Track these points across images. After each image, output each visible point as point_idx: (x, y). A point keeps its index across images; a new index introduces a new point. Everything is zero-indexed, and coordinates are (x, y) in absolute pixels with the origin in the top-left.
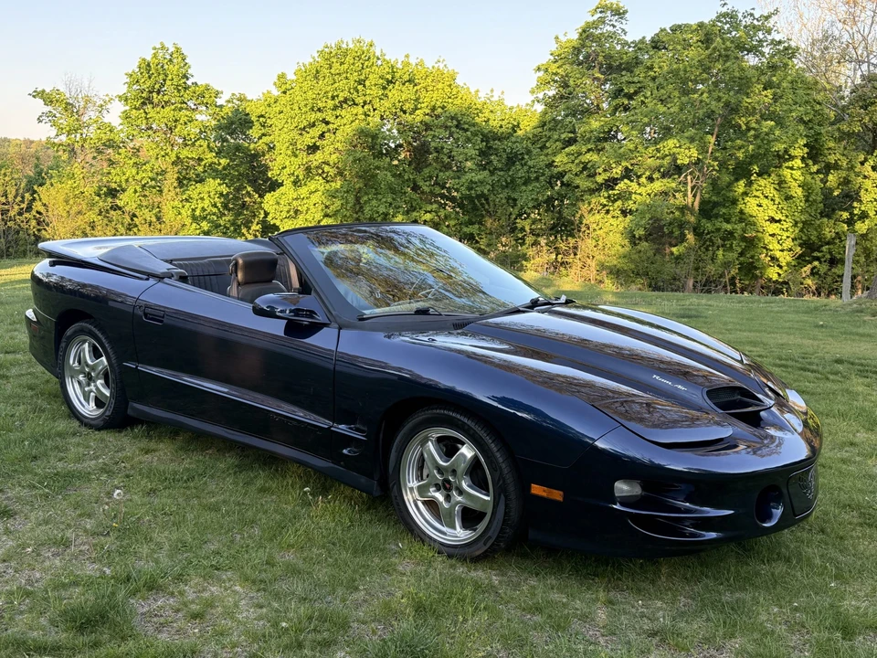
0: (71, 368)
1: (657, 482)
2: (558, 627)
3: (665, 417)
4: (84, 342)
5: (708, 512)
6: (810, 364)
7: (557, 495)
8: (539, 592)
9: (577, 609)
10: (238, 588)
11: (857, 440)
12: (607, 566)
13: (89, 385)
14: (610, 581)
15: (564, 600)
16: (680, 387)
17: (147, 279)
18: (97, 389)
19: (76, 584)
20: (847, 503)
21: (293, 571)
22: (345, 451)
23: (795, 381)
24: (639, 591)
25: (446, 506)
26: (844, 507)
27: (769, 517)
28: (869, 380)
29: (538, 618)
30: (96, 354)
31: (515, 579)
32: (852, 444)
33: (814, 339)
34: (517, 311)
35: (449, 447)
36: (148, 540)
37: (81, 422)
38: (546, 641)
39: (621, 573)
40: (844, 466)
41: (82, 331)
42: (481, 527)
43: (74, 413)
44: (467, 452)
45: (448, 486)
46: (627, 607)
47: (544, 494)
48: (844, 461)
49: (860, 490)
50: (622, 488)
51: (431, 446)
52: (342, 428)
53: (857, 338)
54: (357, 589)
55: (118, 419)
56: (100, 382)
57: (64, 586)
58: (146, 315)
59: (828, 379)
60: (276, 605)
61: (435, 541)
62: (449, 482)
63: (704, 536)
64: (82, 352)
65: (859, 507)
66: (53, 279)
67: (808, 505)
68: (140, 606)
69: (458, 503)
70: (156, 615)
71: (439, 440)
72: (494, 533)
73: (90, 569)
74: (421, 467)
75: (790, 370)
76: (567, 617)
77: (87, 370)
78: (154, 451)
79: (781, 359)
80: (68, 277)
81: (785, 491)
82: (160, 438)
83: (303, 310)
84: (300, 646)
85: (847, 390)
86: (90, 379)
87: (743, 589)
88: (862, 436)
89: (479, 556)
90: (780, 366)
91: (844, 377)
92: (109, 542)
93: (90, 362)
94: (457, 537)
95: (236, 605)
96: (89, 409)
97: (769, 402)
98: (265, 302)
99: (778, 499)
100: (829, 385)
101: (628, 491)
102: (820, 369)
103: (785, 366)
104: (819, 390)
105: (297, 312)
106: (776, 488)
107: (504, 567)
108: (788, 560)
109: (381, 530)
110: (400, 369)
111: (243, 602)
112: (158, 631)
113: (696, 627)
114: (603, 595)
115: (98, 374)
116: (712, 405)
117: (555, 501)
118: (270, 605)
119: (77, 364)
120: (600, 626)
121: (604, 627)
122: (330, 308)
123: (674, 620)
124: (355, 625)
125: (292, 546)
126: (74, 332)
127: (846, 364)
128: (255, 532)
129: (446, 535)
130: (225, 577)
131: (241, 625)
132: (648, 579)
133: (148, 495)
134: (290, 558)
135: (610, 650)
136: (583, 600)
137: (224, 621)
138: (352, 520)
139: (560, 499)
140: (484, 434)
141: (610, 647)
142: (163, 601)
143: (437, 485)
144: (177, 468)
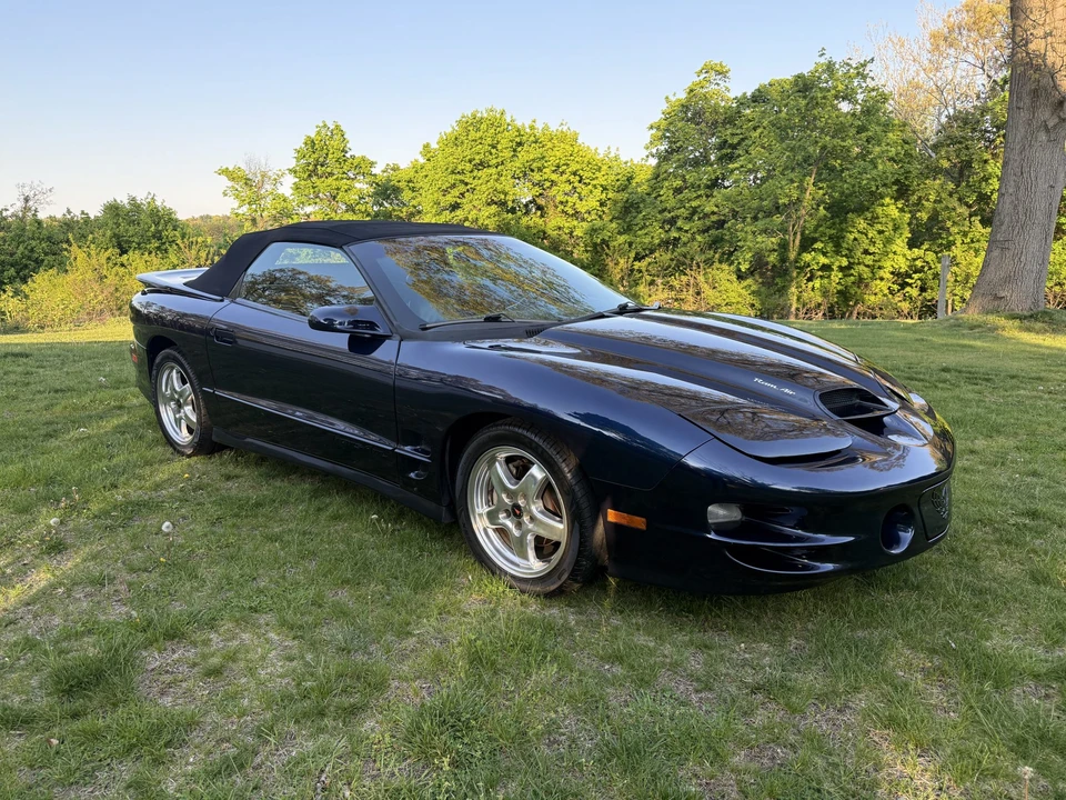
0: (164, 396)
1: (760, 505)
2: (643, 682)
3: (770, 427)
4: (173, 368)
5: (823, 540)
7: (639, 523)
8: (622, 634)
9: (666, 656)
10: (272, 635)
11: (976, 447)
12: (704, 600)
13: (179, 412)
14: (707, 619)
15: (652, 644)
16: (786, 390)
17: (222, 301)
18: (186, 416)
19: (90, 632)
20: (978, 517)
21: (341, 613)
22: (412, 475)
24: (741, 630)
25: (516, 533)
26: (975, 522)
27: (897, 541)
28: (979, 387)
29: (618, 670)
30: (184, 383)
31: (595, 618)
32: (972, 452)
33: (917, 351)
34: (602, 316)
35: (520, 469)
36: (193, 576)
37: (175, 449)
38: (626, 701)
39: (720, 609)
40: (968, 476)
41: (167, 358)
42: (556, 557)
43: (170, 441)
44: (537, 472)
45: (518, 512)
46: (726, 652)
47: (625, 522)
48: (965, 470)
49: (990, 503)
50: (718, 513)
51: (500, 469)
52: (407, 450)
53: (959, 348)
54: (409, 634)
55: (206, 445)
56: (188, 409)
57: (78, 635)
58: (217, 336)
59: (936, 387)
60: (309, 657)
61: (506, 573)
62: (518, 507)
63: (818, 568)
64: (172, 380)
65: (991, 521)
66: (152, 310)
67: (942, 525)
68: (153, 659)
69: (529, 531)
70: (167, 672)
71: (509, 460)
72: (568, 567)
73: (117, 613)
74: (490, 492)
76: (652, 668)
77: (177, 397)
78: (237, 477)
80: (168, 307)
81: (916, 510)
82: (247, 464)
83: (362, 322)
84: (322, 714)
85: (958, 397)
86: (180, 406)
87: (864, 626)
88: (980, 443)
89: (554, 591)
91: (953, 385)
92: (151, 580)
93: (177, 389)
94: (532, 569)
95: (263, 658)
96: (183, 436)
97: (894, 405)
98: (322, 314)
99: (908, 521)
101: (724, 516)
102: (927, 377)
105: (355, 324)
106: (905, 507)
107: (584, 603)
110: (490, 388)
111: (274, 653)
112: (163, 693)
113: (810, 679)
114: (698, 637)
115: (185, 400)
116: (827, 411)
117: (638, 530)
118: (303, 658)
119: (169, 392)
120: (692, 677)
121: (698, 680)
122: (392, 319)
123: (783, 670)
124: (395, 684)
125: (346, 582)
126: (162, 360)
127: (953, 373)
128: (313, 566)
129: (518, 566)
130: (262, 621)
131: (261, 683)
132: (752, 615)
133: (213, 524)
134: (344, 596)
135: (704, 712)
136: (674, 644)
137: (244, 680)
138: (422, 549)
139: (643, 527)
140: (555, 453)
141: (704, 708)
142: (181, 653)
143: (507, 511)
144: (254, 496)
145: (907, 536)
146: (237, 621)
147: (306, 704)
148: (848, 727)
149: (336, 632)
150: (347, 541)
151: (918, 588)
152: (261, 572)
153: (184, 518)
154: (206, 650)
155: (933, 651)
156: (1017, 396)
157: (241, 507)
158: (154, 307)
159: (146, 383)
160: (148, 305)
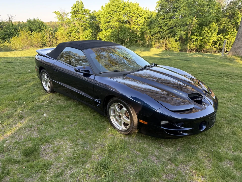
0: (43, 79)
2: (145, 157)
3: (176, 101)
4: (45, 74)
5: (186, 129)
6: (214, 74)
7: (146, 123)
8: (142, 145)
9: (150, 151)
10: (67, 142)
11: (225, 96)
14: (160, 141)
15: (147, 147)
16: (181, 93)
17: (55, 60)
18: (48, 84)
19: (30, 140)
20: (223, 116)
21: (82, 137)
22: (97, 105)
23: (210, 79)
24: (167, 144)
25: (120, 121)
26: (222, 118)
28: (228, 78)
29: (140, 154)
30: (47, 77)
31: (136, 140)
32: (224, 98)
33: (215, 66)
35: (121, 108)
36: (51, 126)
37: (46, 91)
38: (141, 162)
39: (163, 139)
41: (43, 71)
42: (128, 127)
44: (124, 109)
46: (163, 150)
47: (143, 122)
48: (222, 103)
49: (226, 113)
50: (164, 122)
51: (116, 107)
52: (96, 100)
53: (225, 66)
54: (96, 143)
55: (53, 91)
56: (49, 83)
57: (27, 141)
58: (54, 69)
59: (218, 78)
60: (75, 148)
61: (117, 129)
62: (120, 116)
64: (45, 76)
65: (225, 118)
67: (213, 123)
68: (43, 147)
69: (122, 121)
70: (46, 151)
71: (118, 105)
72: (130, 129)
73: (35, 135)
74: (114, 111)
75: (209, 76)
76: (147, 154)
77: (46, 80)
78: (60, 99)
79: (207, 73)
81: (207, 122)
82: (62, 96)
83: (87, 70)
84: (78, 163)
85: (223, 81)
86: (46, 82)
87: (194, 145)
88: (226, 95)
89: (127, 134)
90: (207, 74)
91: (222, 77)
92: (42, 127)
93: (46, 78)
94: (122, 128)
95: (66, 148)
96: (48, 89)
97: (205, 97)
98: (78, 68)
100: (218, 80)
102: (216, 75)
103: (208, 75)
104: (216, 81)
105: (85, 71)
106: (205, 121)
108: (206, 135)
109: (106, 124)
111: (68, 147)
112: (45, 156)
113: (181, 158)
114: (158, 146)
115: (48, 81)
116: (189, 98)
117: (145, 124)
118: (74, 148)
119: (44, 78)
120: (156, 156)
121: (157, 157)
122: (93, 70)
123: (175, 155)
124: (93, 156)
125: (83, 129)
126: (42, 72)
127: (223, 74)
128: (76, 124)
129: (120, 127)
130: (65, 139)
131: (65, 155)
132: (170, 141)
133: (55, 112)
134: (82, 132)
135: (157, 165)
136: (152, 148)
137: (62, 153)
138: (99, 121)
139: (147, 124)
140: (128, 106)
141: (157, 164)
142: (49, 146)
143: (118, 116)
144: (63, 105)
145: (204, 127)
146: (60, 138)
147: (75, 160)
148: (187, 170)
149: (81, 142)
150: (83, 117)
151: (207, 135)
152: (65, 125)
153: (49, 110)
154: (54, 146)
155: (208, 152)
156: (237, 81)
157: (61, 108)
158: (40, 59)
159: (39, 76)
160: (39, 58)
